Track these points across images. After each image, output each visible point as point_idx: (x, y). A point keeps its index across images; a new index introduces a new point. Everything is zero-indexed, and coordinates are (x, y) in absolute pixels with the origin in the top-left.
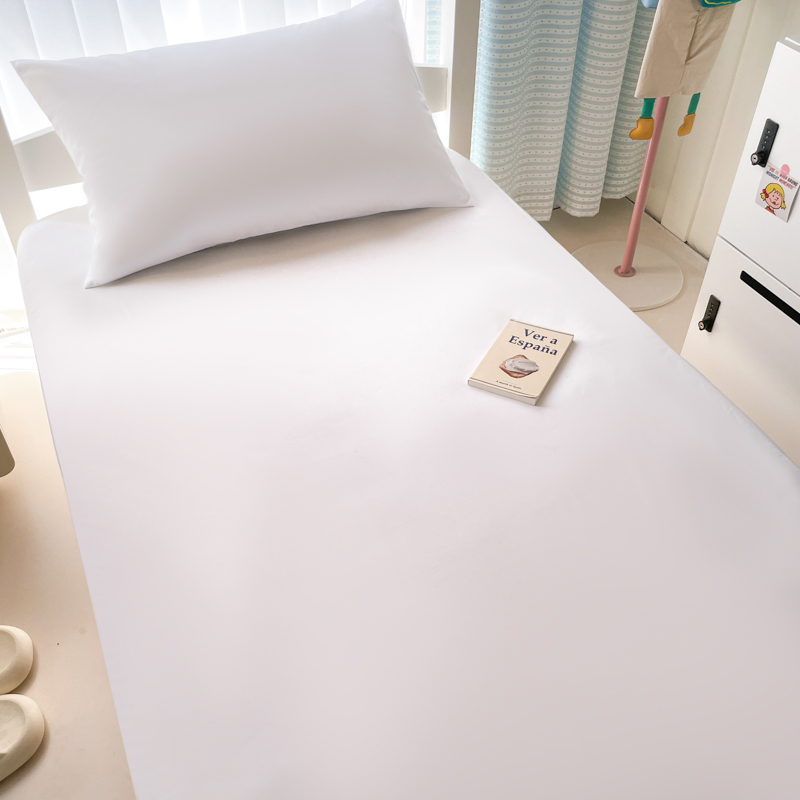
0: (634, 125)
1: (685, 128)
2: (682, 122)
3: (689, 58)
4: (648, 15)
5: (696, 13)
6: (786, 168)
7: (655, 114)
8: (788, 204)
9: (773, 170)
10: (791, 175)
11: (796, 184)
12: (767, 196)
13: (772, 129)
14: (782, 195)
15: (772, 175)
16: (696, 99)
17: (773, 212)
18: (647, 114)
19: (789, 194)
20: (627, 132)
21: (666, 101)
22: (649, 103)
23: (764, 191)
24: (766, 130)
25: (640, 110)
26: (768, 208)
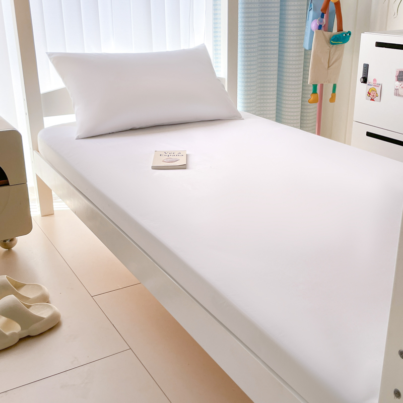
0: (310, 96)
1: (333, 99)
2: (331, 97)
3: (329, 67)
4: (309, 53)
5: (329, 48)
6: (375, 80)
7: (318, 91)
8: (379, 94)
9: (370, 83)
10: (378, 82)
11: (380, 84)
12: (370, 94)
13: (366, 67)
14: (376, 91)
15: (370, 85)
16: (335, 86)
17: (373, 100)
18: (315, 92)
19: (378, 90)
20: (307, 100)
21: (322, 85)
22: (315, 86)
23: (368, 93)
24: (364, 68)
25: (312, 88)
26: (372, 100)
